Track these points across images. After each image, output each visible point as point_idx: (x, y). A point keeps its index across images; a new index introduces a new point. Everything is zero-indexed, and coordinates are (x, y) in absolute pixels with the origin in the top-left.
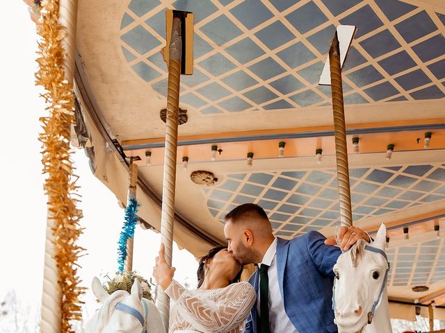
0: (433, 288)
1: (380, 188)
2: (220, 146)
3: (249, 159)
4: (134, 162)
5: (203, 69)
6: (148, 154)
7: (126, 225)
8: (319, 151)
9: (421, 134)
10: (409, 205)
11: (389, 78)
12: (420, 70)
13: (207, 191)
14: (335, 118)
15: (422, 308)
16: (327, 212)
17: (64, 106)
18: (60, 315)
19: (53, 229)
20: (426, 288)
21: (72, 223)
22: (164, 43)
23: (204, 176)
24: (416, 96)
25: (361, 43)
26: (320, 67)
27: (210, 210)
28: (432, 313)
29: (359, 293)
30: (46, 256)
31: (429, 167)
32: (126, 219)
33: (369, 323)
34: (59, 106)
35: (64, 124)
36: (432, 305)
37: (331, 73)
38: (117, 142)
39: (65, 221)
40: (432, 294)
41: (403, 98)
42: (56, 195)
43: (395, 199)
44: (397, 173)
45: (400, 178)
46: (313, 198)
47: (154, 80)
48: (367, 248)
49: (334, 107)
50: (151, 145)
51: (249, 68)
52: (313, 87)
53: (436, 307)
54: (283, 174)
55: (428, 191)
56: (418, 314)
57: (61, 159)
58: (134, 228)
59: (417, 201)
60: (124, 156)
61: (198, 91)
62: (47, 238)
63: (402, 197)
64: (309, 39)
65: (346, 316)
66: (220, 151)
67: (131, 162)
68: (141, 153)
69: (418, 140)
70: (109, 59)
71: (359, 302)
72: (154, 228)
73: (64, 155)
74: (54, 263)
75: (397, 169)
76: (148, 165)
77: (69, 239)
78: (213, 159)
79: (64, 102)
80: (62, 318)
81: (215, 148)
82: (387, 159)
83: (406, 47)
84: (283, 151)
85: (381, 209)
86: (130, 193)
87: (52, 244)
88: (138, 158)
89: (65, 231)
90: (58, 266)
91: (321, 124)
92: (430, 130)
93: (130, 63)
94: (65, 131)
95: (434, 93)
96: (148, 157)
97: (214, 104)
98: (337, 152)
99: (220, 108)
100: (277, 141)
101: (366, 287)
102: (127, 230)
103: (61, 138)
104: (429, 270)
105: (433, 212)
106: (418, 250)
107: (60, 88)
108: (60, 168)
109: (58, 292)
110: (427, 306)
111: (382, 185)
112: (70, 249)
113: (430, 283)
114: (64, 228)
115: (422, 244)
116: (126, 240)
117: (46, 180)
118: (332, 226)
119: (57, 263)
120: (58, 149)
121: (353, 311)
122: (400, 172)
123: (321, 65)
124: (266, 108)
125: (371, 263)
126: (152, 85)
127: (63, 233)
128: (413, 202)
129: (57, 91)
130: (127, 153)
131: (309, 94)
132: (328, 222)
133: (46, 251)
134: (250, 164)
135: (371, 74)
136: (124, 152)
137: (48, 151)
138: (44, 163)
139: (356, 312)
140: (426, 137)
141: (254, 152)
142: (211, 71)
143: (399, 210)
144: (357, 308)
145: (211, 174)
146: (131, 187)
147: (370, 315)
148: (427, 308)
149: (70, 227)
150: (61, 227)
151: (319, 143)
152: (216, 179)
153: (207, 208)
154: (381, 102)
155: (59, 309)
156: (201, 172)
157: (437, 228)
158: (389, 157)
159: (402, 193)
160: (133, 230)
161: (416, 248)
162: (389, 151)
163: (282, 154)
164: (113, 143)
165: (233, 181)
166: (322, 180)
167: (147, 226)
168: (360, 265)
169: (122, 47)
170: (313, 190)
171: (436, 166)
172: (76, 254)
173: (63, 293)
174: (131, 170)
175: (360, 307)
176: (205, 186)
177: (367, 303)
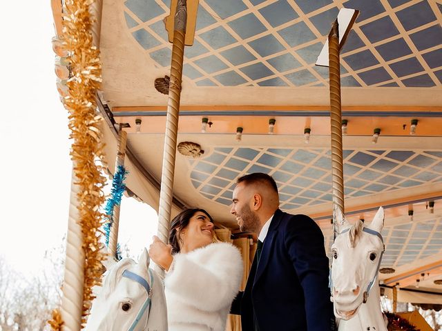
0: (399, 271)
1: (362, 171)
2: (211, 119)
3: (239, 133)
4: (123, 129)
5: (203, 41)
6: (138, 122)
7: (114, 192)
8: (308, 131)
9: (409, 120)
10: (388, 189)
11: (384, 64)
12: (415, 58)
13: (192, 163)
14: (331, 100)
15: (386, 289)
16: (308, 191)
17: (92, 73)
18: (83, 280)
19: (78, 194)
20: (392, 271)
21: (97, 189)
22: (168, 12)
23: (191, 147)
24: (408, 83)
25: (361, 28)
26: (319, 47)
27: (192, 181)
28: (396, 295)
29: (357, 273)
30: (69, 221)
31: (411, 153)
32: (114, 185)
33: (364, 302)
34: (88, 72)
35: (92, 90)
36: (397, 286)
37: (330, 55)
38: (107, 107)
39: (91, 187)
40: (398, 276)
41: (395, 85)
42: (82, 161)
43: (375, 182)
44: (379, 157)
45: (382, 161)
46: (296, 176)
47: (153, 48)
48: (365, 230)
49: (331, 88)
50: (142, 113)
51: (250, 44)
52: (310, 67)
53: (401, 289)
54: (269, 150)
55: (407, 177)
56: (382, 295)
57: (89, 125)
58: (121, 195)
59: (395, 185)
60: (113, 122)
61: (195, 62)
62: (71, 203)
63: (382, 181)
64: (312, 19)
65: (344, 294)
66: (211, 124)
67: (121, 129)
68: (131, 120)
69: (404, 126)
70: (111, 24)
71: (356, 282)
72: (136, 196)
73: (92, 122)
74: (78, 228)
75: (380, 153)
76: (138, 132)
77: (95, 205)
78: (203, 131)
79: (92, 68)
80: (85, 282)
81: (205, 121)
82: (374, 143)
83: (404, 34)
84: (273, 128)
85: (360, 191)
86: (119, 160)
87: (77, 210)
88: (128, 125)
89: (91, 198)
90: (82, 231)
91: (312, 104)
92: (416, 117)
93: (132, 29)
94: (92, 97)
95: (425, 82)
96: (138, 125)
97: (210, 76)
98: (332, 133)
99: (215, 81)
100: (268, 118)
101: (363, 267)
102: (114, 197)
103: (89, 104)
104: (397, 253)
105: (408, 198)
106: (390, 233)
107: (89, 54)
108: (88, 135)
109: (82, 257)
110: (391, 287)
111: (364, 168)
112: (95, 215)
113: (397, 266)
114: (89, 194)
115: (395, 228)
116: (112, 207)
117: (73, 146)
118: (311, 204)
119: (82, 229)
120: (85, 116)
121: (351, 290)
122: (382, 157)
123: (321, 46)
124: (260, 84)
125: (368, 244)
126: (150, 54)
127: (89, 199)
128: (392, 186)
129: (86, 56)
130: (117, 119)
131: (305, 73)
132: (307, 201)
133: (70, 215)
134: (239, 138)
135: (367, 58)
136: (114, 118)
137: (75, 117)
138: (70, 128)
139: (354, 291)
140: (412, 124)
141: (243, 127)
142: (212, 44)
143: (377, 193)
144: (355, 287)
145: (198, 145)
146: (120, 154)
147: (366, 294)
148: (392, 290)
149: (96, 193)
150: (86, 193)
151: (309, 122)
152: (202, 152)
153: (190, 179)
154: (373, 86)
155: (82, 274)
156: (188, 143)
157: (411, 213)
158: (375, 141)
159: (381, 177)
160: (120, 197)
161: (388, 231)
162: (375, 135)
163: (272, 131)
164: (105, 108)
165: (219, 155)
166: (306, 159)
167: (131, 193)
168: (357, 246)
169: (125, 13)
170: (296, 168)
171: (418, 152)
172: (99, 220)
173: (86, 258)
174: (120, 137)
175: (358, 287)
176: (191, 157)
177: (363, 283)
